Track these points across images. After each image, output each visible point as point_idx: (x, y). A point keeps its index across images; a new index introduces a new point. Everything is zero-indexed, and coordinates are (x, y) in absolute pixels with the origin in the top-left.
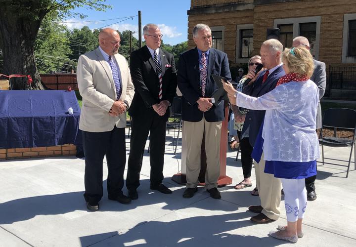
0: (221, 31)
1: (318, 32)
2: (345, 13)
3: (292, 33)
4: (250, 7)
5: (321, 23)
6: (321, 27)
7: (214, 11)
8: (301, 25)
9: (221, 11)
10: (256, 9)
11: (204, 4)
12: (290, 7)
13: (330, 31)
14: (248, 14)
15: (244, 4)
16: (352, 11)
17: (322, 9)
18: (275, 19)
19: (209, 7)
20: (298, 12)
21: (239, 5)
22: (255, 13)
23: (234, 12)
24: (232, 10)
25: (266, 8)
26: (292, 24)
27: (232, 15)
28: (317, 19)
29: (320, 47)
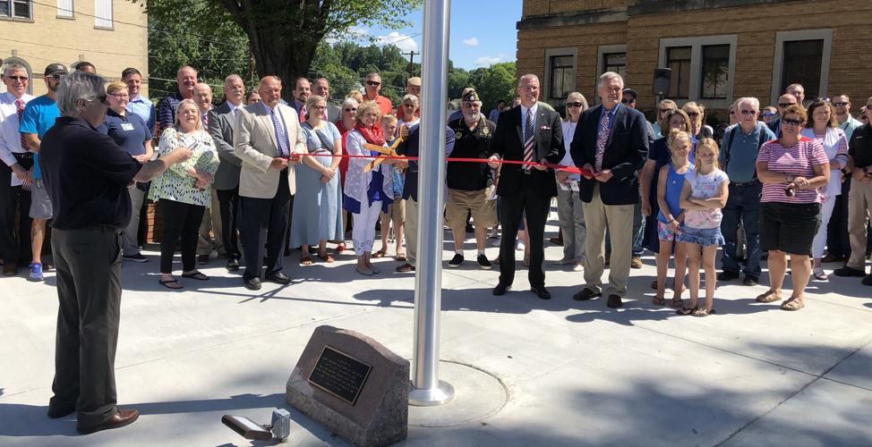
0: (572, 56)
1: (732, 59)
2: (779, 31)
3: (689, 60)
4: (622, 17)
5: (738, 46)
6: (738, 53)
7: (560, 24)
8: (704, 48)
9: (573, 23)
10: (631, 23)
11: (544, 11)
12: (688, 19)
13: (751, 58)
14: (618, 28)
15: (610, 13)
16: (789, 26)
17: (739, 24)
18: (663, 38)
19: (552, 17)
20: (699, 28)
21: (603, 13)
22: (629, 27)
23: (594, 24)
24: (591, 22)
25: (647, 20)
26: (691, 47)
27: (589, 30)
28: (732, 40)
29: (735, 84)
